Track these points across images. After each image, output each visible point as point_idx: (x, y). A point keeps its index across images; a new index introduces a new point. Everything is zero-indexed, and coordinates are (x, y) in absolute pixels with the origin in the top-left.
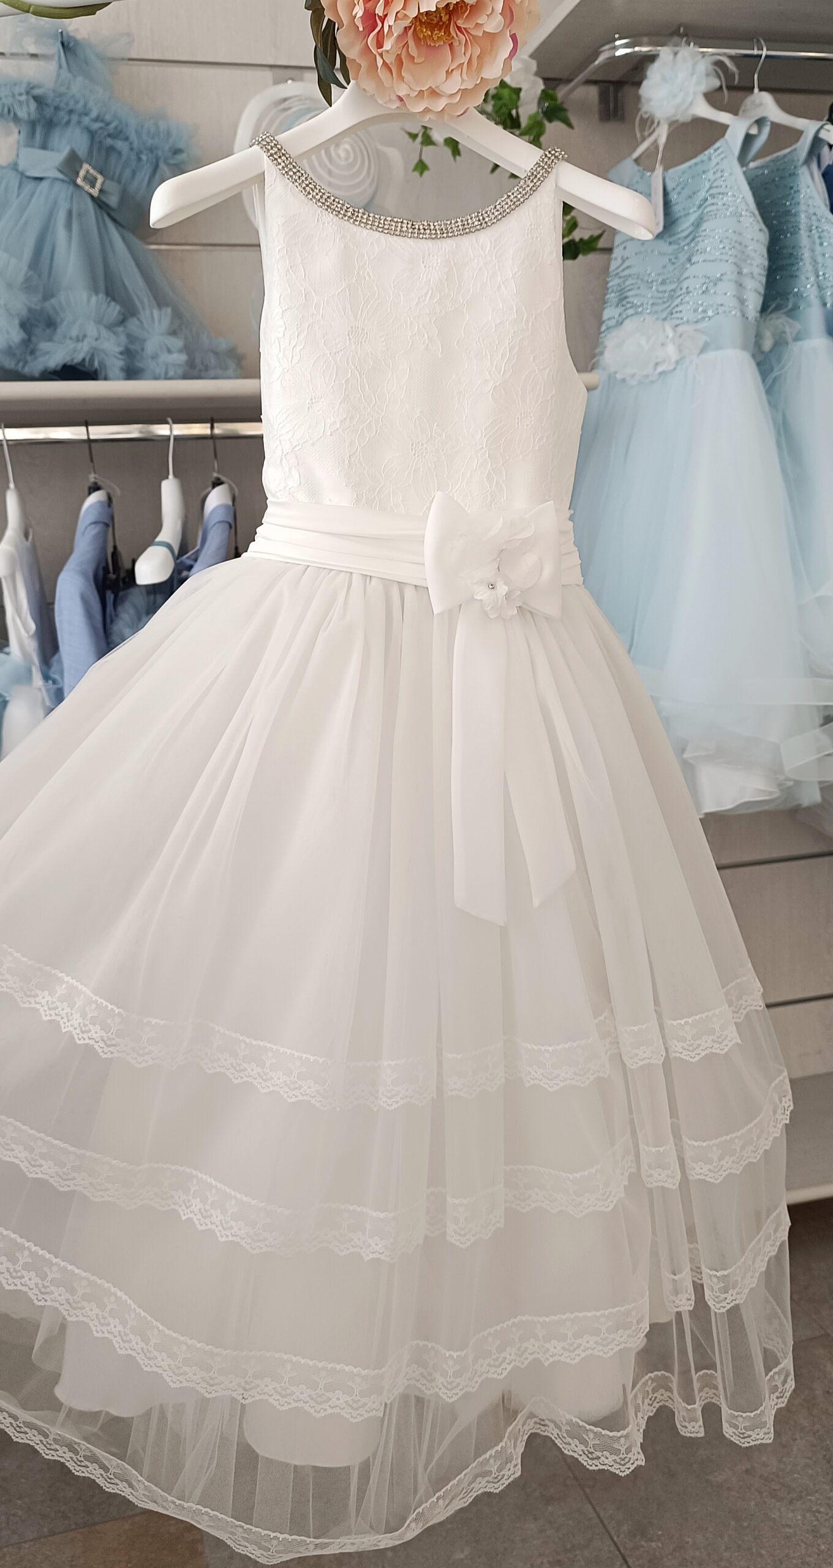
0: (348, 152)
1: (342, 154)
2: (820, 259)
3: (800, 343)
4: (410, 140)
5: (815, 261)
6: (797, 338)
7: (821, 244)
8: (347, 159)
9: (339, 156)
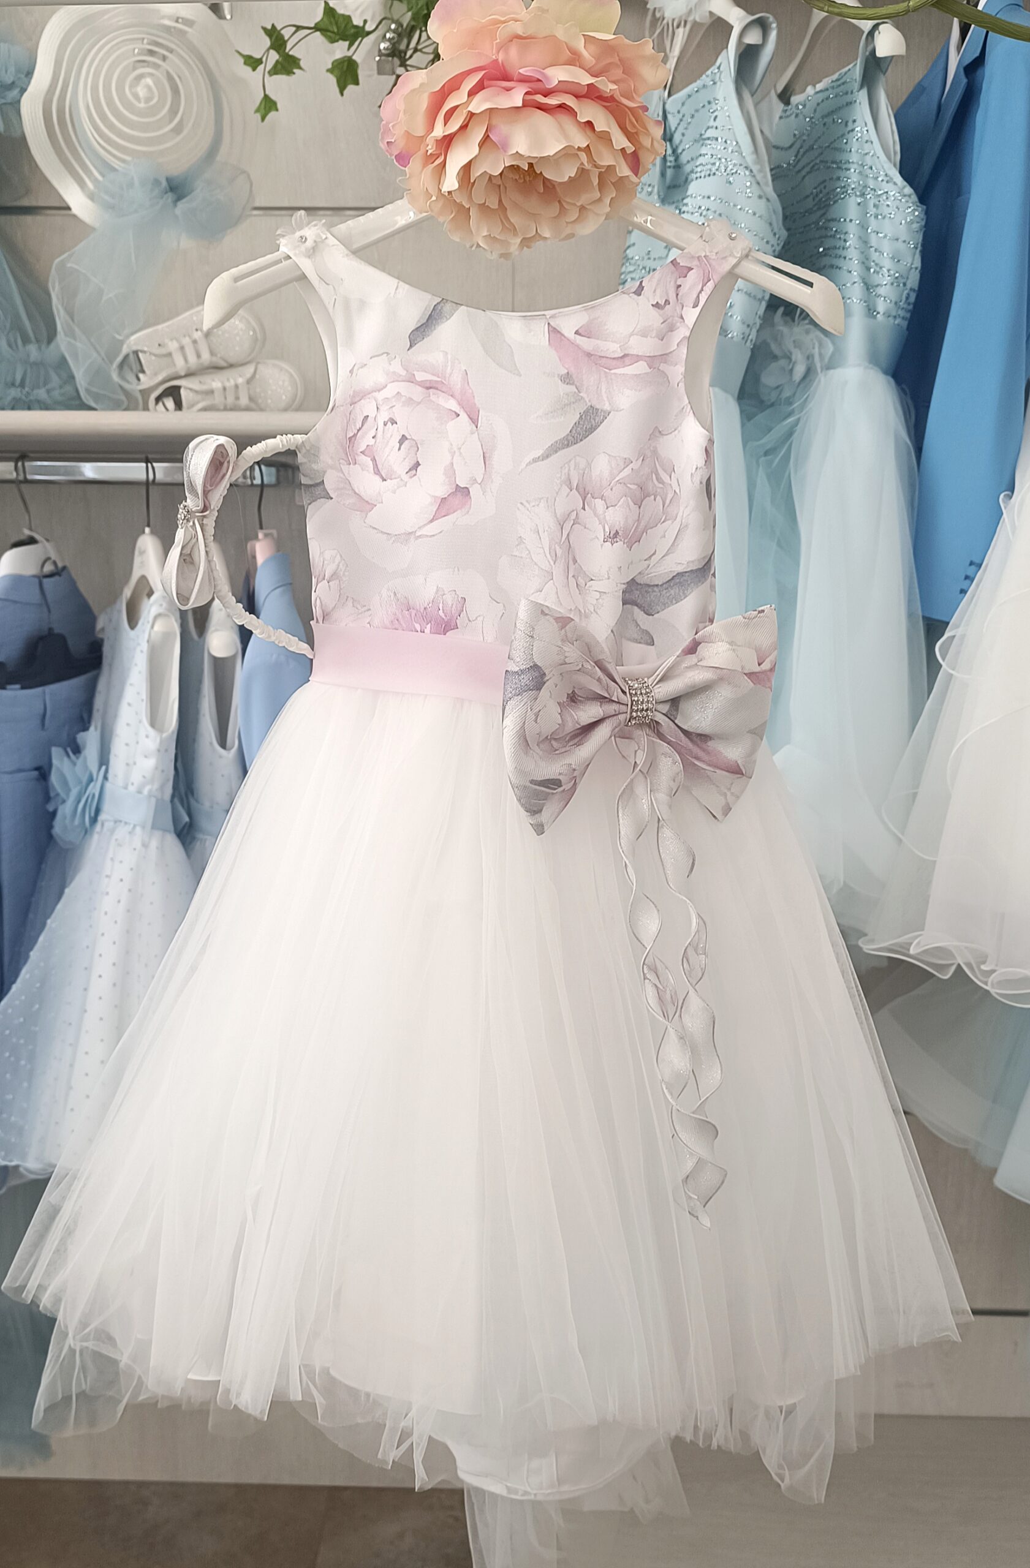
0: (149, 88)
1: (141, 91)
2: (873, 240)
3: (831, 372)
4: (249, 69)
5: (866, 242)
6: (829, 367)
7: (876, 217)
8: (148, 100)
9: (136, 96)
